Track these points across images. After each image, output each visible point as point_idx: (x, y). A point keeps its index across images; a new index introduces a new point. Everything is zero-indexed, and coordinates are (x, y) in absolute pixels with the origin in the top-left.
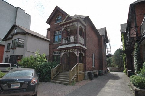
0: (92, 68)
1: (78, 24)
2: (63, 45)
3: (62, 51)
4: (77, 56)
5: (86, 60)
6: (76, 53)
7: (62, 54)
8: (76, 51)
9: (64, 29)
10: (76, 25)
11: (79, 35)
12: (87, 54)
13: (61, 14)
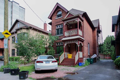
0: (88, 55)
1: (78, 19)
2: (65, 37)
3: (65, 42)
4: (78, 46)
5: (84, 49)
6: (77, 43)
7: (65, 45)
8: (77, 42)
9: (66, 24)
10: (76, 20)
11: (79, 29)
12: (85, 44)
13: (61, 10)
